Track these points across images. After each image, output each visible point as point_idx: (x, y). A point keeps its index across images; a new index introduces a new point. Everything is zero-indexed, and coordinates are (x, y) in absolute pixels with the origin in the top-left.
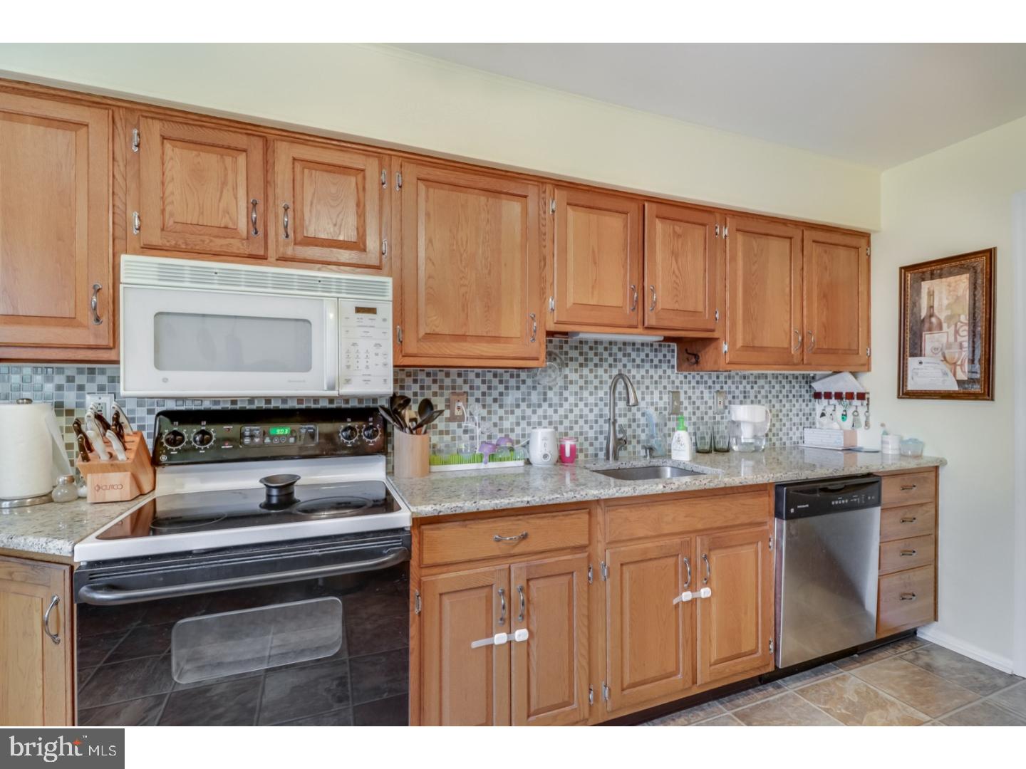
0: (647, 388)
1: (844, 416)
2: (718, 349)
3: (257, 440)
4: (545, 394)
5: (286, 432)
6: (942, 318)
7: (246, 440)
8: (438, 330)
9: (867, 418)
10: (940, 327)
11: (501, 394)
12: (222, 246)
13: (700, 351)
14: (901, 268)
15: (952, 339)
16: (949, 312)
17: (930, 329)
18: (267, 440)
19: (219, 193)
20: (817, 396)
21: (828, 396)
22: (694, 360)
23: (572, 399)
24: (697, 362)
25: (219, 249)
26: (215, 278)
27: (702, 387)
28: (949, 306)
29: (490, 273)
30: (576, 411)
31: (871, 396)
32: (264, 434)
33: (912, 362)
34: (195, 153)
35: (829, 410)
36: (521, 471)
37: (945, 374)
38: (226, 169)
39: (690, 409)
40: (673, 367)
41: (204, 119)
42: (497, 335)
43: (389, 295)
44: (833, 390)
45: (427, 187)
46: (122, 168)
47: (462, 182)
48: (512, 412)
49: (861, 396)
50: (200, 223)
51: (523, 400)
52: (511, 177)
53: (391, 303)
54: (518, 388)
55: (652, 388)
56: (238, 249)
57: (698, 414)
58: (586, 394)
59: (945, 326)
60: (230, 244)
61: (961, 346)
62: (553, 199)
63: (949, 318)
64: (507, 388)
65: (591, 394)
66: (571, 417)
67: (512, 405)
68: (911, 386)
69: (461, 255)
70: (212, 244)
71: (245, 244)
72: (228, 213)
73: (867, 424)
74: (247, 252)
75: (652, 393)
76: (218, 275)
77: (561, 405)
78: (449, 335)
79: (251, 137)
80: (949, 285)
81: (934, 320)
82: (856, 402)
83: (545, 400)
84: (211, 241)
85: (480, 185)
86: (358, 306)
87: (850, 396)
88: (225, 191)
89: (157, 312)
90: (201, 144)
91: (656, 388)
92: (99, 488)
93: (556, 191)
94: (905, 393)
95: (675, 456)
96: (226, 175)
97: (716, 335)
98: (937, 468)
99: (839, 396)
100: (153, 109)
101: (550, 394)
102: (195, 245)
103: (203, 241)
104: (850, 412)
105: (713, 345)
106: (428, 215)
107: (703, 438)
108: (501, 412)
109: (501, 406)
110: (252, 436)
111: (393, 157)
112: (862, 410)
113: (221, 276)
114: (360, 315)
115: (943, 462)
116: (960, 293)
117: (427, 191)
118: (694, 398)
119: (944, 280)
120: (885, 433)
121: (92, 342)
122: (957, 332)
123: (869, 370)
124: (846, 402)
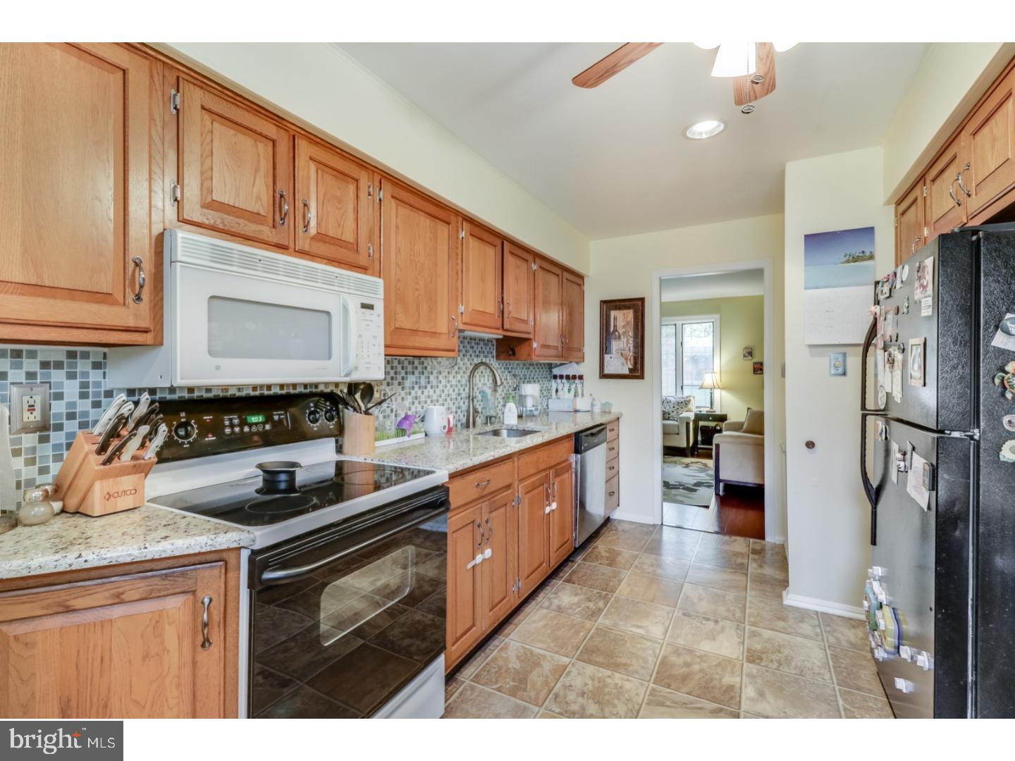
1: (569, 390)
2: (530, 346)
3: (237, 429)
4: (429, 378)
5: (261, 420)
6: (621, 332)
7: (226, 430)
8: (403, 325)
9: (583, 391)
10: (619, 337)
11: (403, 378)
12: (254, 231)
13: (516, 347)
14: (601, 301)
15: (625, 345)
16: (624, 330)
17: (615, 339)
18: (246, 429)
19: (253, 178)
20: (555, 377)
21: (561, 377)
22: (511, 353)
23: (444, 382)
24: (514, 354)
25: (251, 235)
26: (259, 265)
28: (624, 326)
29: (431, 281)
30: (446, 392)
31: (584, 377)
32: (243, 423)
33: (607, 357)
34: (232, 132)
35: (560, 387)
36: (423, 441)
37: (623, 364)
38: (259, 155)
40: (493, 357)
41: (238, 98)
42: (434, 331)
43: (382, 296)
44: (565, 374)
45: (397, 205)
46: (160, 129)
47: (417, 205)
48: (410, 393)
49: (581, 377)
50: (237, 205)
51: (416, 383)
52: (442, 207)
53: (382, 301)
54: (413, 373)
56: (268, 237)
58: (451, 377)
59: (622, 337)
60: (262, 231)
61: (630, 350)
62: (462, 230)
63: (624, 333)
64: (406, 373)
65: (454, 377)
66: (443, 397)
67: (410, 387)
68: (606, 372)
69: (416, 265)
70: (246, 228)
71: (274, 233)
72: (260, 200)
73: (583, 395)
74: (275, 240)
76: (262, 262)
77: (438, 387)
78: (409, 330)
79: (279, 128)
80: (624, 315)
81: (617, 333)
82: (577, 381)
83: (429, 382)
84: (245, 225)
85: (427, 210)
86: (363, 302)
87: (574, 377)
88: (258, 176)
89: (211, 295)
90: (236, 123)
92: (110, 496)
93: (464, 223)
94: (604, 376)
95: (507, 422)
96: (258, 162)
97: (531, 336)
98: (618, 419)
99: (568, 377)
100: (193, 74)
101: (432, 378)
102: (232, 227)
103: (239, 224)
104: (573, 387)
105: (527, 343)
106: (397, 227)
108: (403, 393)
109: (403, 389)
110: (232, 426)
111: (375, 174)
112: (579, 386)
113: (265, 264)
114: (364, 310)
115: (622, 415)
116: (629, 319)
117: (397, 209)
119: (621, 311)
120: (594, 400)
121: (131, 323)
122: (628, 341)
123: (583, 361)
124: (572, 381)
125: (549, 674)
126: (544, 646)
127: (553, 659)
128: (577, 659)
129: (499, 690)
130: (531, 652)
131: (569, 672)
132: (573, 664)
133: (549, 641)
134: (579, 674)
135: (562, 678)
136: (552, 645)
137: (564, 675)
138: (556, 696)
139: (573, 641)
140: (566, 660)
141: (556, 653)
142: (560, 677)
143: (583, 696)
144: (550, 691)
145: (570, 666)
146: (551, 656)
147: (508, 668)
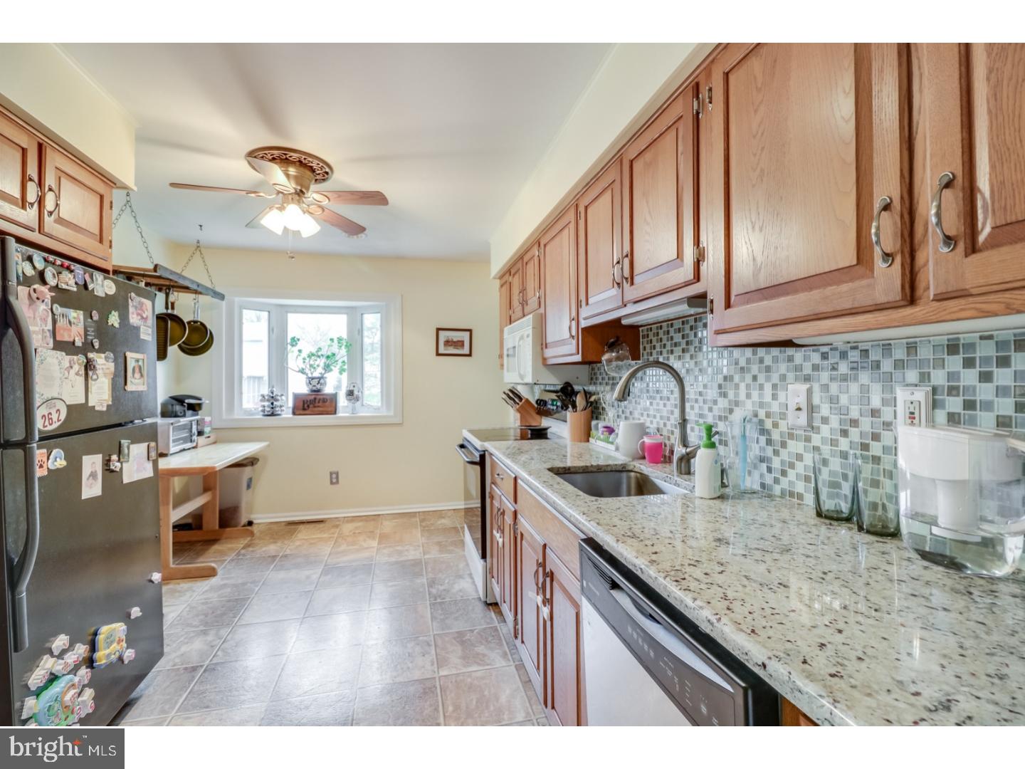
0: (755, 378)
27: (864, 377)
39: (835, 422)
55: (761, 378)
57: (854, 433)
75: (761, 387)
91: (768, 379)
107: (835, 485)
118: (844, 400)
125: (447, 655)
126: (474, 674)
127: (456, 667)
128: (434, 678)
129: (472, 631)
130: (479, 664)
131: (432, 665)
132: (435, 672)
133: (475, 682)
134: (424, 667)
135: (434, 657)
136: (469, 680)
137: (435, 660)
138: (429, 645)
139: (453, 695)
140: (443, 672)
141: (458, 675)
142: (437, 659)
143: (409, 653)
144: (436, 646)
145: (436, 670)
146: (460, 669)
147: (482, 644)
